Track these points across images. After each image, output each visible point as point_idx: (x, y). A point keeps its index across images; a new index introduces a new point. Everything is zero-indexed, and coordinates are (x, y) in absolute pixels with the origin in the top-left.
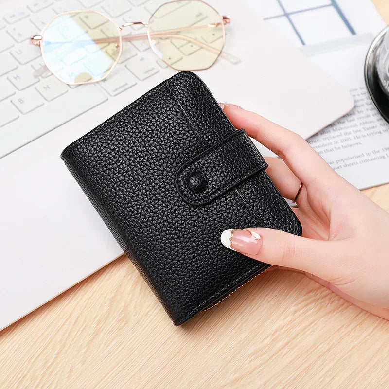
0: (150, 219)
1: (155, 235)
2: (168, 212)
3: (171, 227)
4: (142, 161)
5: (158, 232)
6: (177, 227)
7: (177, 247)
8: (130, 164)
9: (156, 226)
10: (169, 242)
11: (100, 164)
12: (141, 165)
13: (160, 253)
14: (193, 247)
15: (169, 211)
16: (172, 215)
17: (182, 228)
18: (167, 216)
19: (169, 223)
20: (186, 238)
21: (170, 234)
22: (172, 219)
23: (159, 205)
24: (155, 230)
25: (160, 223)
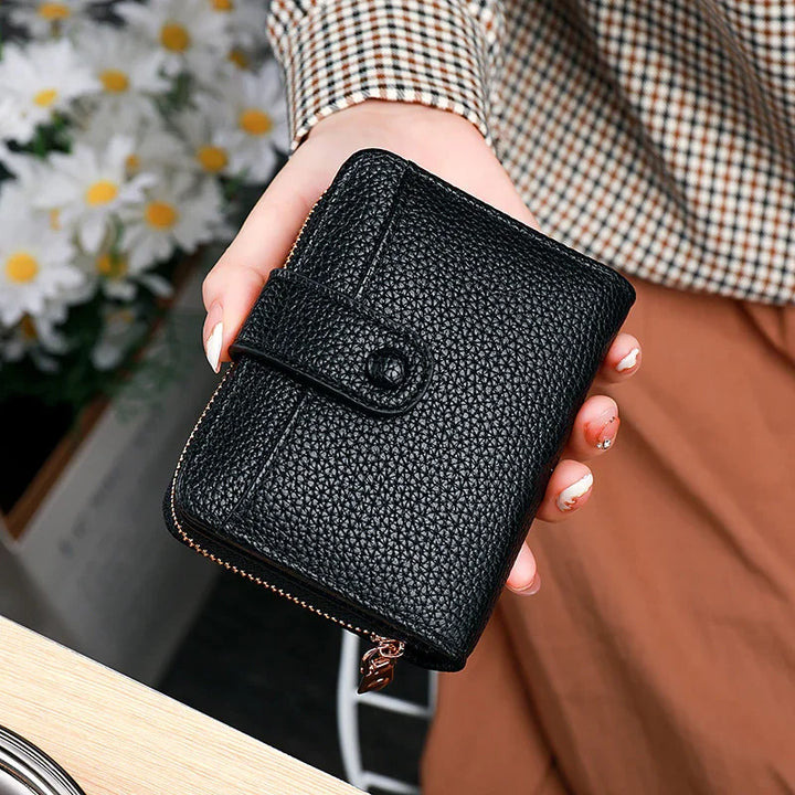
0: (496, 423)
1: (518, 401)
2: (467, 398)
3: (490, 379)
4: (403, 493)
5: (510, 397)
6: (483, 368)
7: (516, 351)
8: (419, 514)
9: (504, 407)
10: (516, 368)
11: (449, 573)
12: (411, 493)
13: (544, 376)
14: (501, 323)
15: (464, 396)
16: (467, 388)
17: (480, 359)
18: (475, 396)
19: (484, 385)
20: (494, 344)
21: (502, 374)
22: (474, 384)
23: (463, 420)
24: (510, 404)
25: (493, 402)
